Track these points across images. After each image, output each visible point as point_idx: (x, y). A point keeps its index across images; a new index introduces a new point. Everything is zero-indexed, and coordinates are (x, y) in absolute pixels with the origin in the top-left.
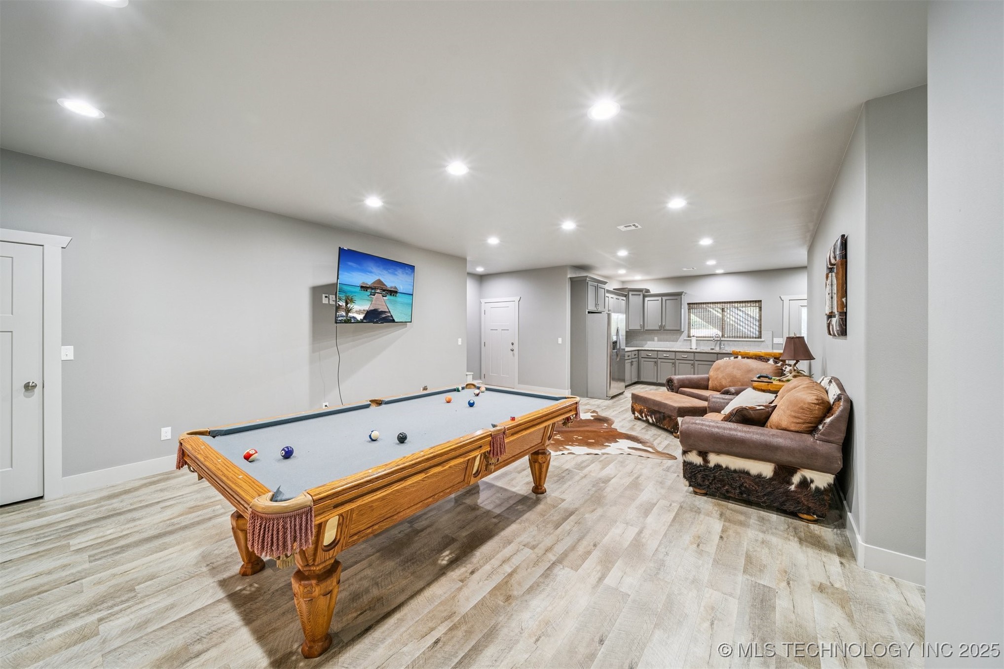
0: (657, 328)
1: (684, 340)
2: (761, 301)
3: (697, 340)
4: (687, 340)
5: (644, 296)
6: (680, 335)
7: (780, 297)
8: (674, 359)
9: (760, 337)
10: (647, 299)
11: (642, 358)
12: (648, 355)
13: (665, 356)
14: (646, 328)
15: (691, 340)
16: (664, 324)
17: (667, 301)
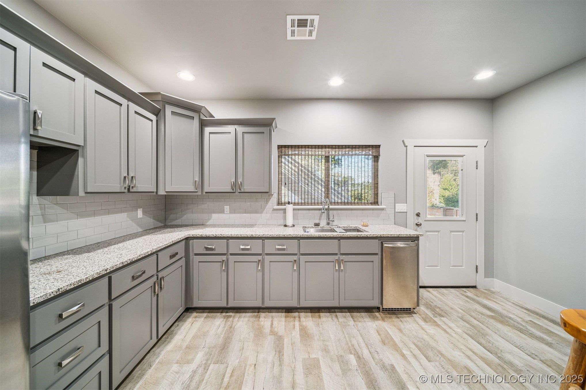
0: (228, 189)
1: (274, 210)
2: (379, 146)
3: (294, 209)
4: (277, 210)
5: (203, 124)
6: (267, 202)
7: (403, 141)
8: (260, 254)
9: (376, 203)
10: (208, 130)
11: (196, 254)
12: (207, 249)
13: (243, 249)
14: (207, 189)
15: (285, 209)
16: (240, 180)
17: (245, 135)
